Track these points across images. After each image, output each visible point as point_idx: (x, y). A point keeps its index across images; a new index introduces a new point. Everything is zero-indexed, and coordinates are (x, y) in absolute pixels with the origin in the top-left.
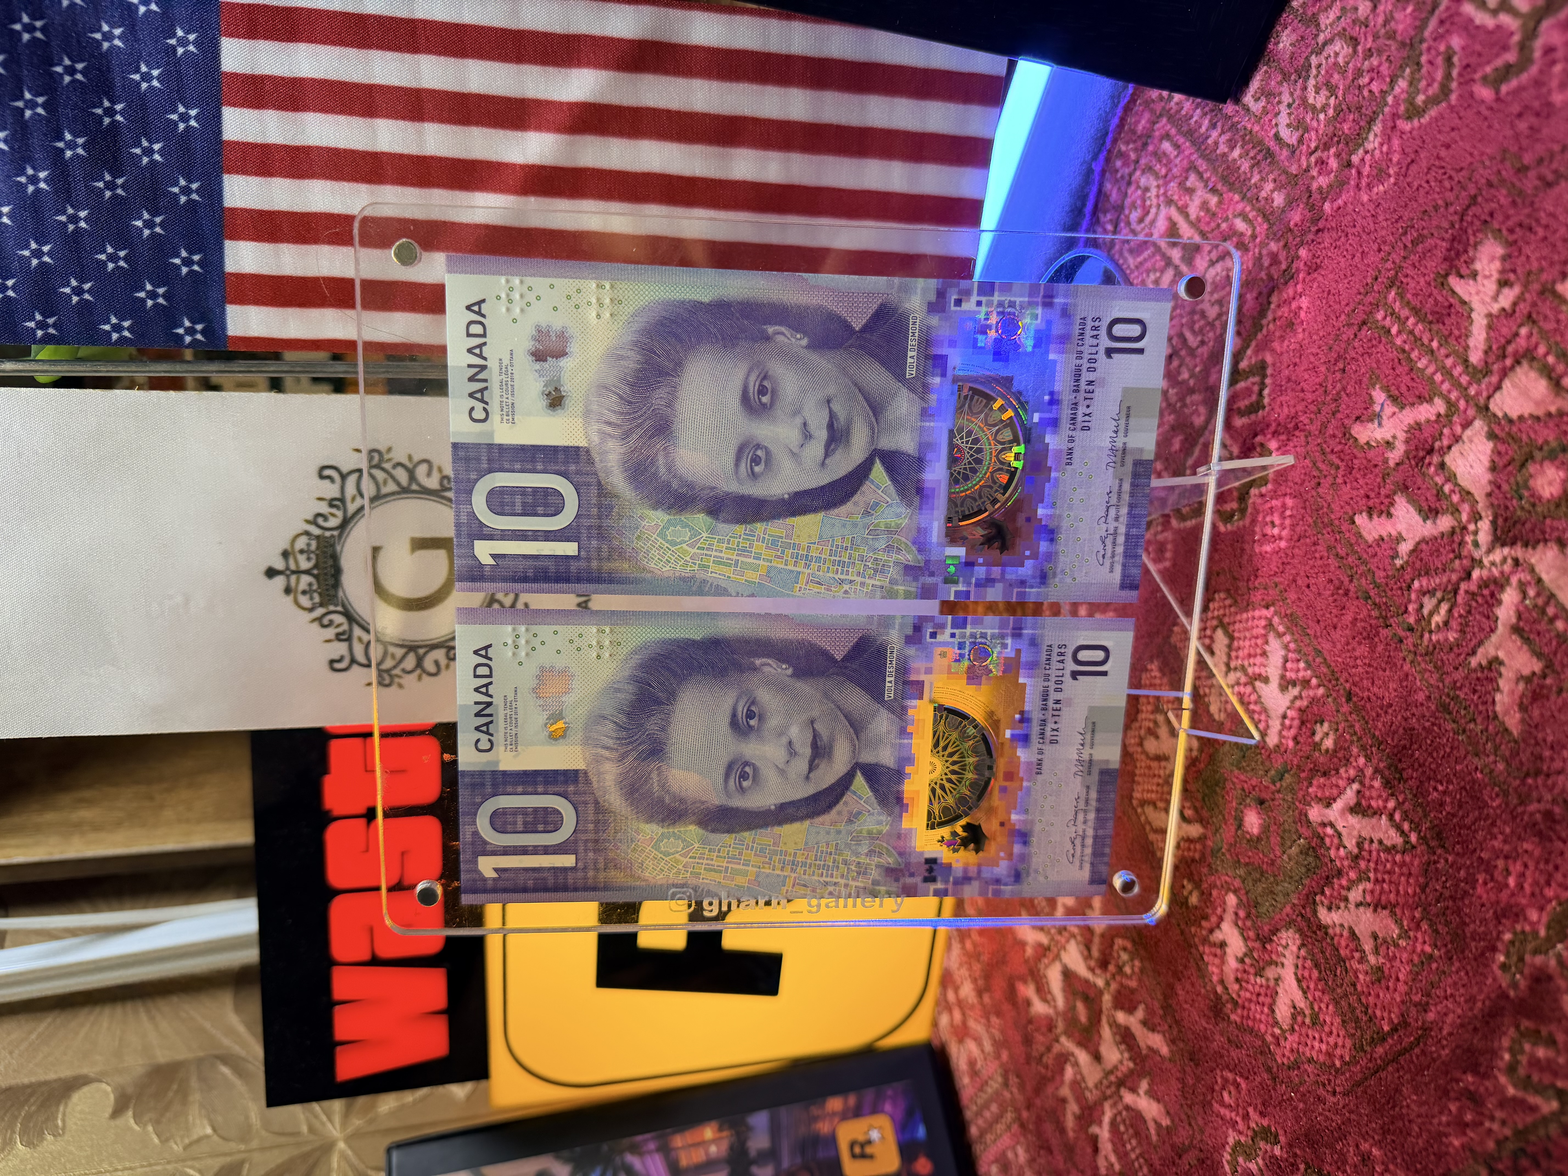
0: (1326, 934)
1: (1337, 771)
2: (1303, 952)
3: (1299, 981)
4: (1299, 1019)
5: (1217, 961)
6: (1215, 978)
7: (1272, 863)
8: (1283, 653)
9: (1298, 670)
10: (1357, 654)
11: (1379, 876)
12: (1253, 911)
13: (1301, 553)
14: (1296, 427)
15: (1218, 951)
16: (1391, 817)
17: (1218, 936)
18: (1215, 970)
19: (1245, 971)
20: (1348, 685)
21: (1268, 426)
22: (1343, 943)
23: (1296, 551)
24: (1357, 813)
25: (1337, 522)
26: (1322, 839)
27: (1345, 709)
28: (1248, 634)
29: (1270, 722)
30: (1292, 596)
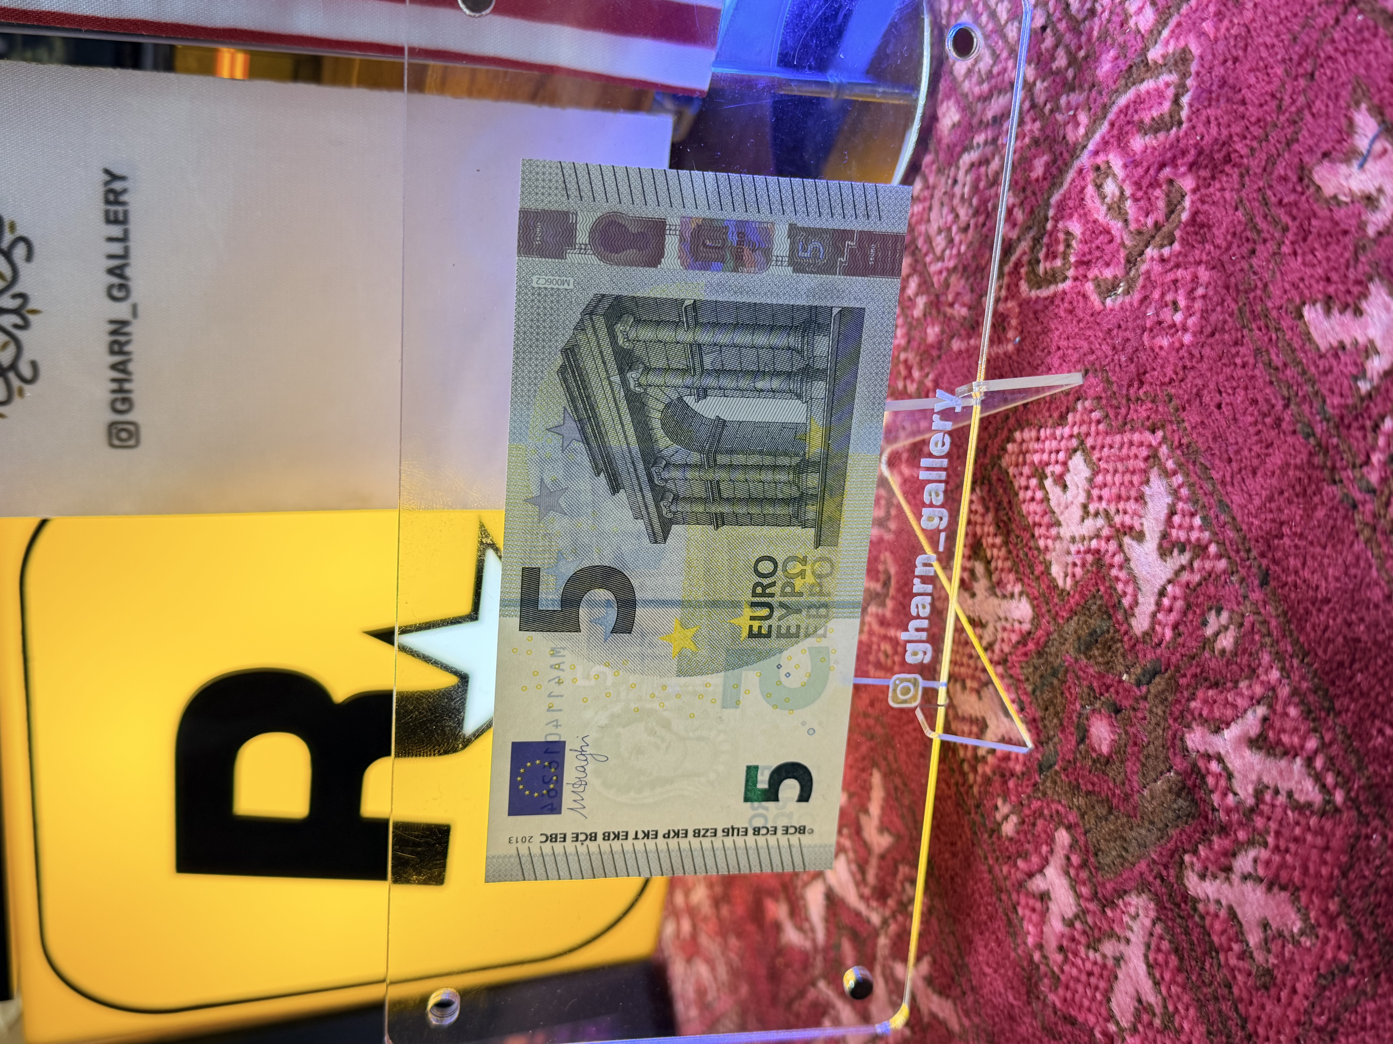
0: (1195, 909)
1: (1236, 683)
2: (1158, 929)
3: (1149, 966)
4: (1145, 1018)
5: (1035, 917)
6: (1030, 940)
7: (1127, 798)
8: (1169, 500)
9: (1191, 528)
10: (1284, 517)
11: (1282, 844)
12: (1092, 859)
13: (1213, 354)
14: (1227, 159)
15: (1038, 905)
16: (1309, 762)
17: (1038, 884)
18: (1031, 929)
19: (1073, 939)
20: (1264, 562)
21: (1184, 153)
22: (1218, 926)
23: (1207, 351)
24: (1259, 748)
25: (1274, 313)
26: (1203, 778)
27: (1257, 595)
28: (1120, 467)
29: (1141, 600)
30: (1192, 417)
